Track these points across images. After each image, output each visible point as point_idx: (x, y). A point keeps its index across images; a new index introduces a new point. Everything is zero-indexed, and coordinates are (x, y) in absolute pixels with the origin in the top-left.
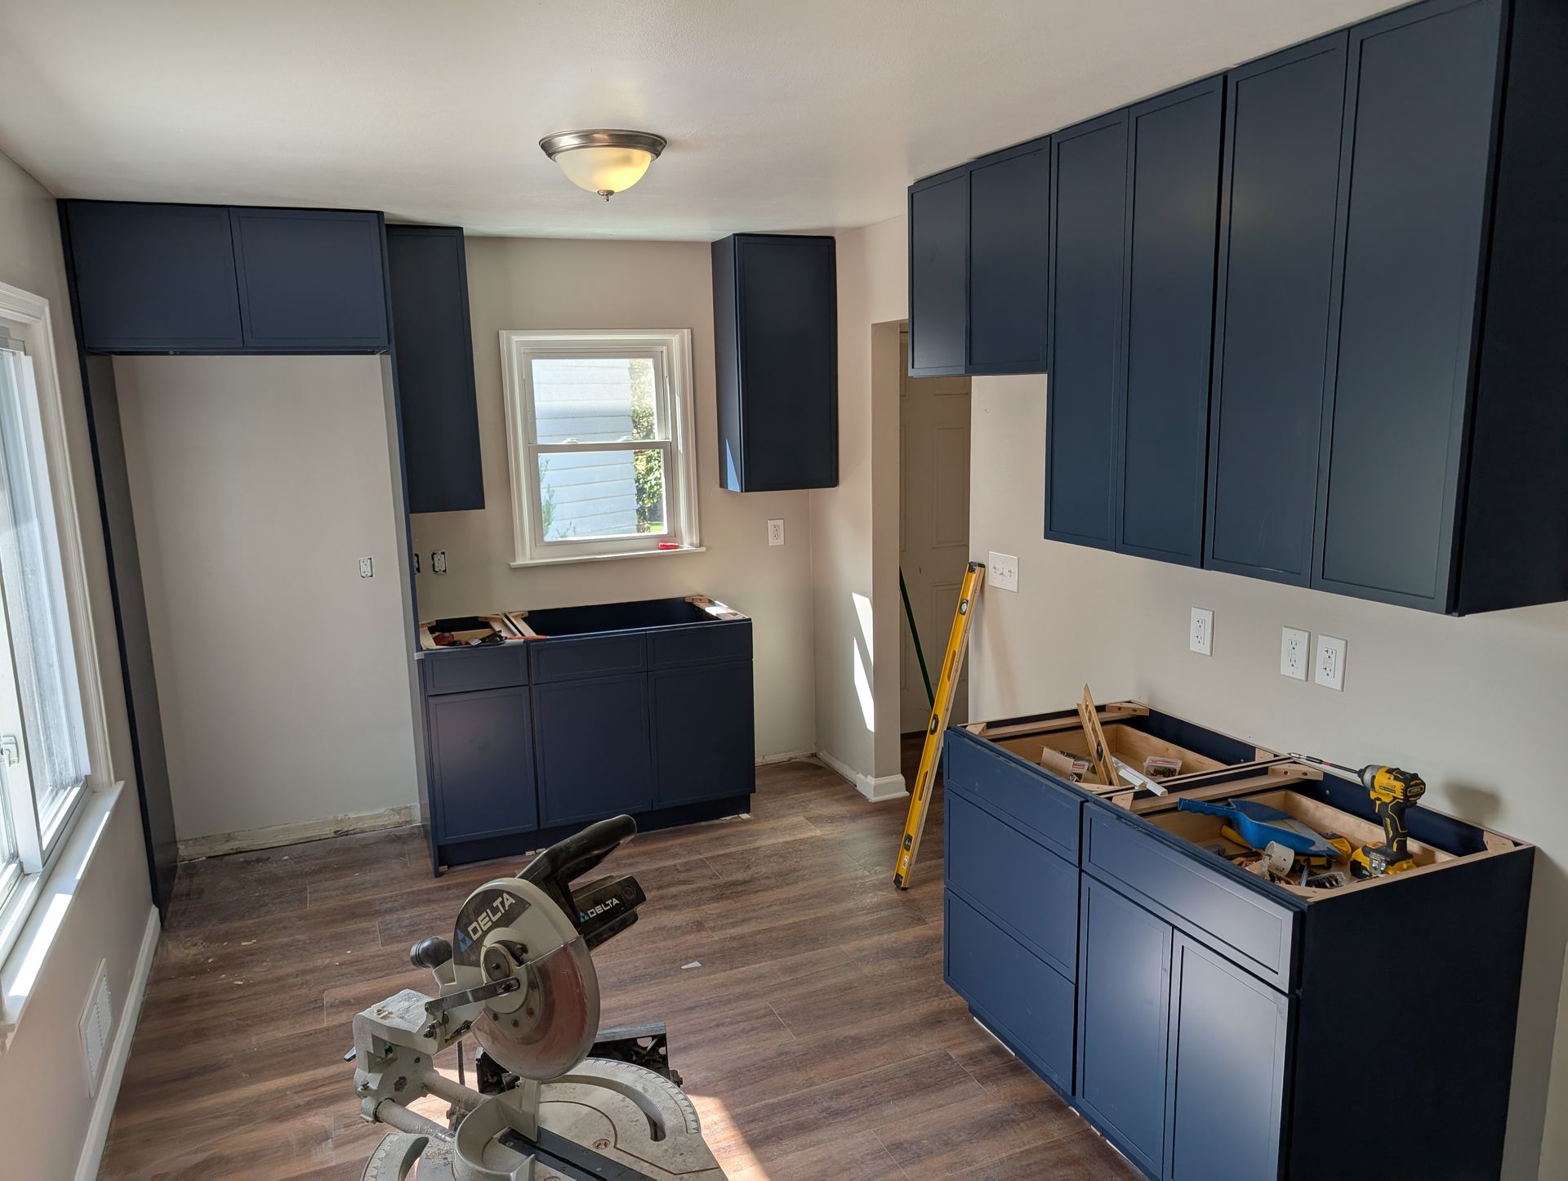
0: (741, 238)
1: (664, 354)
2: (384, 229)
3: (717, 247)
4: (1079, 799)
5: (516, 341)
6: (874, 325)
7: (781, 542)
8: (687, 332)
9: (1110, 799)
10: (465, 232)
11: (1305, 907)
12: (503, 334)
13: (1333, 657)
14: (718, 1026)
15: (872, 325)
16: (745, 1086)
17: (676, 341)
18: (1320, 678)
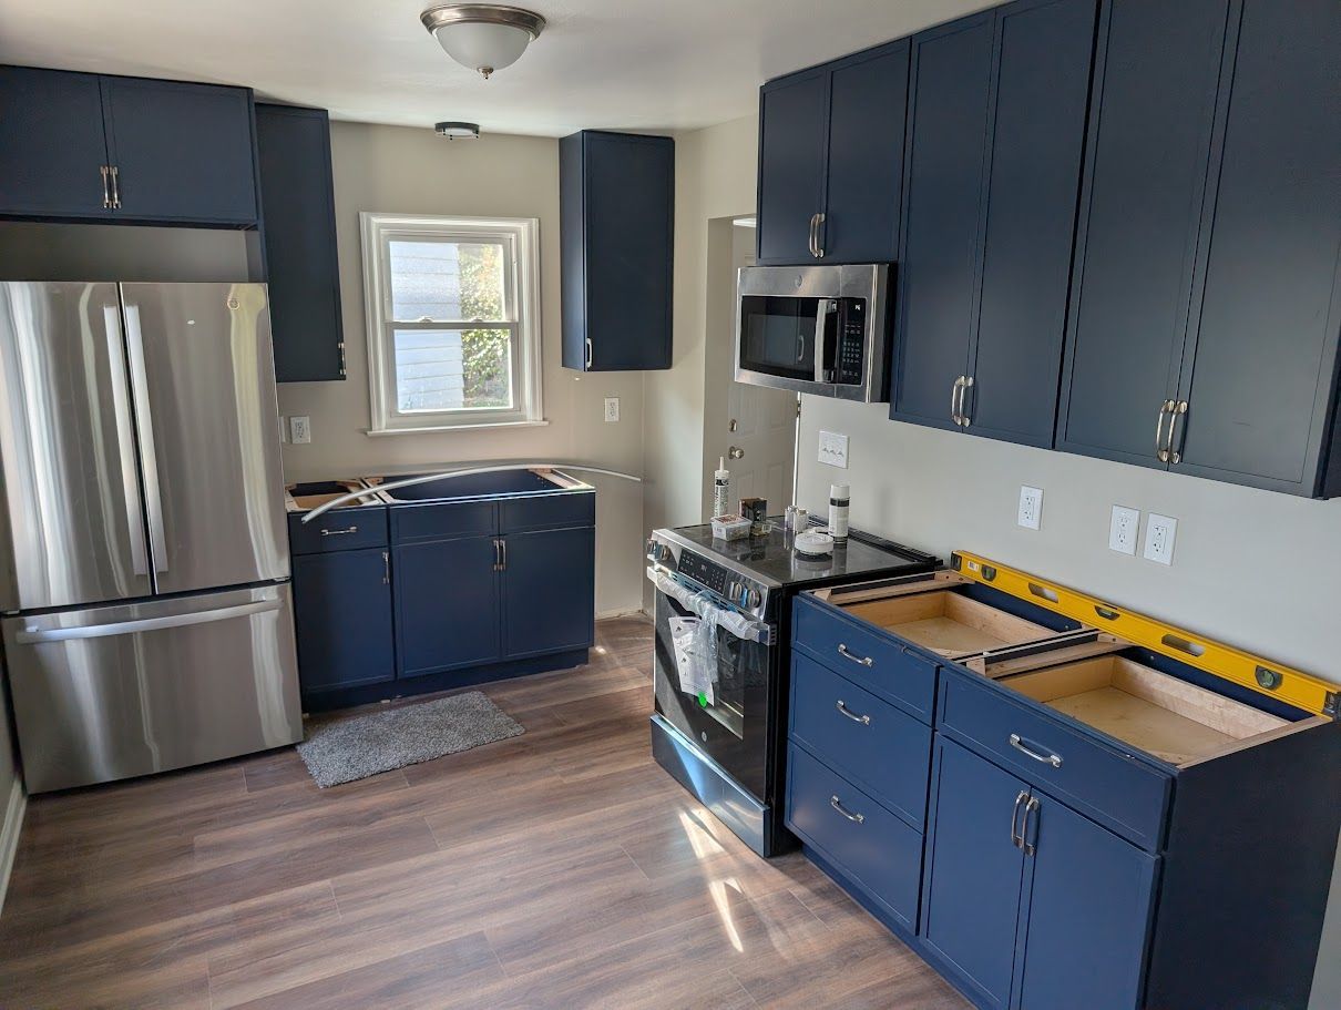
0: (590, 134)
1: (513, 241)
2: (253, 109)
3: (564, 143)
4: (936, 665)
5: (377, 222)
6: (711, 221)
7: (616, 418)
8: (535, 221)
9: (964, 664)
10: (331, 116)
11: (1176, 774)
12: (363, 215)
13: (1163, 534)
14: (575, 867)
15: (710, 220)
16: (606, 926)
17: (523, 229)
18: (1150, 553)
